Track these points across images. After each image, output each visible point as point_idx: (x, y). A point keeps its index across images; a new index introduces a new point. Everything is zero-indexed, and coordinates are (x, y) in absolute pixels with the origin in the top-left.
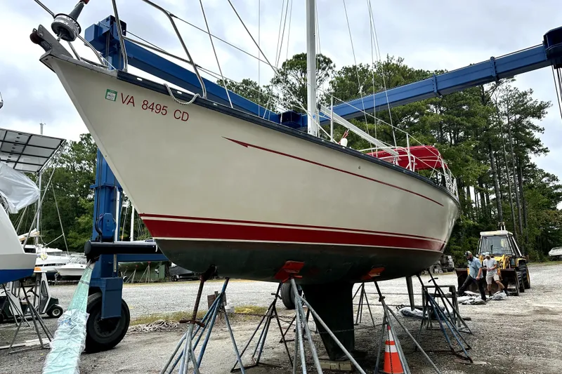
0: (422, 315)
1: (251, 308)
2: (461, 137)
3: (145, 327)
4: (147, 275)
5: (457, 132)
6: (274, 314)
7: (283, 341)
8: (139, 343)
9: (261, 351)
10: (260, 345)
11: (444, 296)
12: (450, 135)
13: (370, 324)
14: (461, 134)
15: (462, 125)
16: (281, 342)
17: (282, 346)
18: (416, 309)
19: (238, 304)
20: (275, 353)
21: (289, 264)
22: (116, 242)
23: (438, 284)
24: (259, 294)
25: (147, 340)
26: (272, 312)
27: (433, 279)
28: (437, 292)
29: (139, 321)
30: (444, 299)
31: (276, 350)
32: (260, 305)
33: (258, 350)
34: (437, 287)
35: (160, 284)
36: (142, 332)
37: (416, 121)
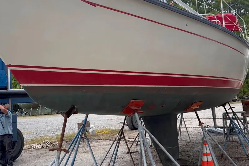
0: (223, 132)
1: (106, 130)
2: (243, 13)
3: (37, 146)
4: (40, 110)
5: (239, 10)
6: (122, 136)
7: (129, 153)
8: (31, 157)
9: (115, 161)
10: (114, 156)
11: (239, 119)
12: (235, 11)
13: (187, 138)
14: (242, 11)
15: (244, 4)
16: (128, 153)
17: (128, 156)
18: (218, 128)
19: (98, 128)
20: (124, 162)
21: (132, 102)
22: (10, 90)
23: (235, 111)
24: (112, 121)
25: (38, 155)
26: (121, 135)
27: (231, 108)
28: (234, 117)
29: (33, 141)
30: (239, 121)
31: (124, 159)
32: (113, 128)
33: (113, 159)
34: (234, 114)
35: (48, 116)
36: (35, 149)
37: (212, 3)
